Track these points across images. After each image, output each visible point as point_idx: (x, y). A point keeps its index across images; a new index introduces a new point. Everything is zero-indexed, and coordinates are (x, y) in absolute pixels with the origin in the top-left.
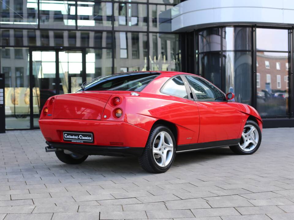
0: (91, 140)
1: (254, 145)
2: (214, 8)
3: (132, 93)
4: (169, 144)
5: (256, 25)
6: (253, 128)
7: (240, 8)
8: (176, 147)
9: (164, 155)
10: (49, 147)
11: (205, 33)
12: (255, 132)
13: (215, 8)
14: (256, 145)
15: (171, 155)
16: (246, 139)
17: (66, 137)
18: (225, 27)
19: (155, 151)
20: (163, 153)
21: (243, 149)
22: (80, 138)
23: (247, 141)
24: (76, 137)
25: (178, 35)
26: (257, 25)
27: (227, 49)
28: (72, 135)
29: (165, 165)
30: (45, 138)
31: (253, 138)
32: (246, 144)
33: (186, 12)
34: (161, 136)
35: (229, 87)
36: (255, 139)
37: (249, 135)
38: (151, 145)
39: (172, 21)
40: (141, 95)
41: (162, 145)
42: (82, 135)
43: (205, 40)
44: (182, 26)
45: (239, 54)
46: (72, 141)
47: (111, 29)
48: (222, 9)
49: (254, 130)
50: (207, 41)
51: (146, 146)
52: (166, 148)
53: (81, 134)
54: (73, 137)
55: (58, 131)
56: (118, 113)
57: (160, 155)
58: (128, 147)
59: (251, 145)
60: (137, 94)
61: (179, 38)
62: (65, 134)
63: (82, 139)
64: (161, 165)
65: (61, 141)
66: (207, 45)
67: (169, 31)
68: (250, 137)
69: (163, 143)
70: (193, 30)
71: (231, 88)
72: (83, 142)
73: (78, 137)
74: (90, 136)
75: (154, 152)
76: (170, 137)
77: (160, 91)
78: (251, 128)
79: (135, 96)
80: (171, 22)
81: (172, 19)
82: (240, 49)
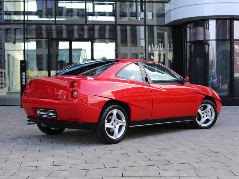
0: (55, 116)
1: (211, 121)
2: (196, 5)
3: (88, 77)
4: (122, 120)
5: (233, 18)
6: (209, 107)
7: (219, 4)
8: (129, 122)
9: (116, 129)
10: (29, 121)
11: (192, 25)
12: (211, 109)
13: (198, 4)
14: (212, 121)
15: (123, 129)
16: (203, 116)
17: (39, 113)
18: (208, 20)
19: (107, 125)
20: (115, 127)
21: (200, 124)
22: (48, 114)
23: (204, 117)
24: (46, 113)
25: (171, 28)
26: (235, 18)
27: (211, 39)
28: (43, 111)
29: (117, 137)
30: (26, 113)
31: (209, 115)
32: (203, 120)
33: (175, 8)
34: (113, 113)
35: (212, 70)
36: (211, 116)
37: (206, 113)
38: (103, 121)
39: (165, 15)
40: (96, 79)
41: (115, 121)
42: (50, 112)
43: (191, 31)
44: (173, 19)
45: (220, 42)
46: (43, 116)
47: (114, 23)
48: (205, 5)
49: (211, 108)
50: (193, 32)
51: (98, 121)
52: (119, 123)
53: (48, 111)
54: (44, 113)
55: (33, 108)
56: (74, 94)
57: (113, 129)
58: (82, 122)
59: (208, 121)
60: (92, 79)
61: (172, 30)
62: (38, 110)
63: (49, 115)
64: (113, 137)
65: (36, 116)
66: (194, 35)
67: (163, 24)
68: (206, 114)
69: (115, 119)
70: (182, 23)
71: (213, 71)
72: (50, 117)
73: (47, 113)
74: (54, 112)
75: (106, 127)
76: (123, 114)
77: (115, 76)
78: (208, 106)
79: (90, 80)
80: (164, 17)
81: (165, 14)
82: (221, 38)
